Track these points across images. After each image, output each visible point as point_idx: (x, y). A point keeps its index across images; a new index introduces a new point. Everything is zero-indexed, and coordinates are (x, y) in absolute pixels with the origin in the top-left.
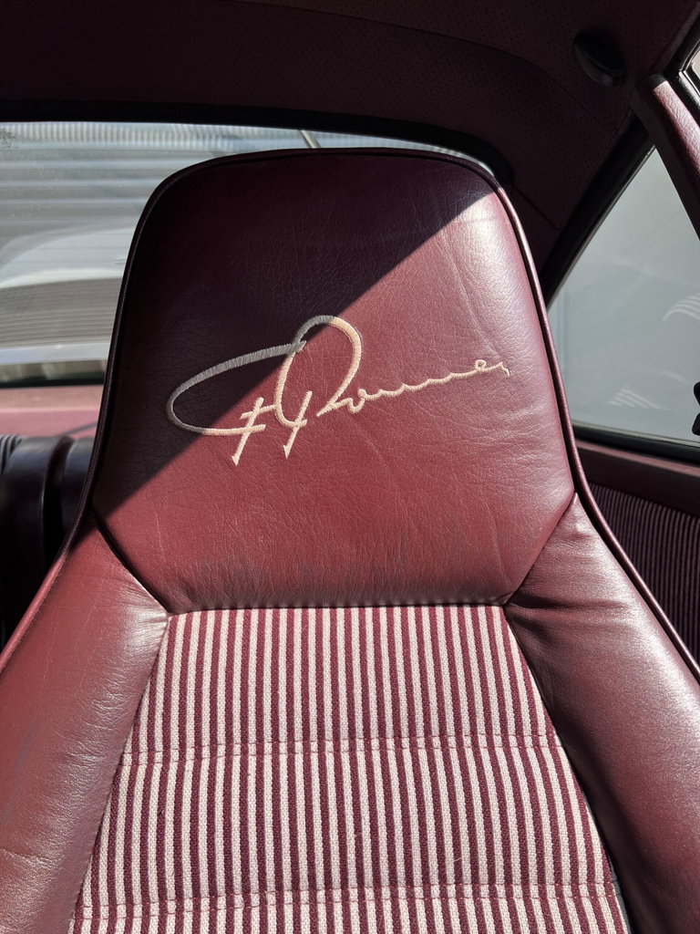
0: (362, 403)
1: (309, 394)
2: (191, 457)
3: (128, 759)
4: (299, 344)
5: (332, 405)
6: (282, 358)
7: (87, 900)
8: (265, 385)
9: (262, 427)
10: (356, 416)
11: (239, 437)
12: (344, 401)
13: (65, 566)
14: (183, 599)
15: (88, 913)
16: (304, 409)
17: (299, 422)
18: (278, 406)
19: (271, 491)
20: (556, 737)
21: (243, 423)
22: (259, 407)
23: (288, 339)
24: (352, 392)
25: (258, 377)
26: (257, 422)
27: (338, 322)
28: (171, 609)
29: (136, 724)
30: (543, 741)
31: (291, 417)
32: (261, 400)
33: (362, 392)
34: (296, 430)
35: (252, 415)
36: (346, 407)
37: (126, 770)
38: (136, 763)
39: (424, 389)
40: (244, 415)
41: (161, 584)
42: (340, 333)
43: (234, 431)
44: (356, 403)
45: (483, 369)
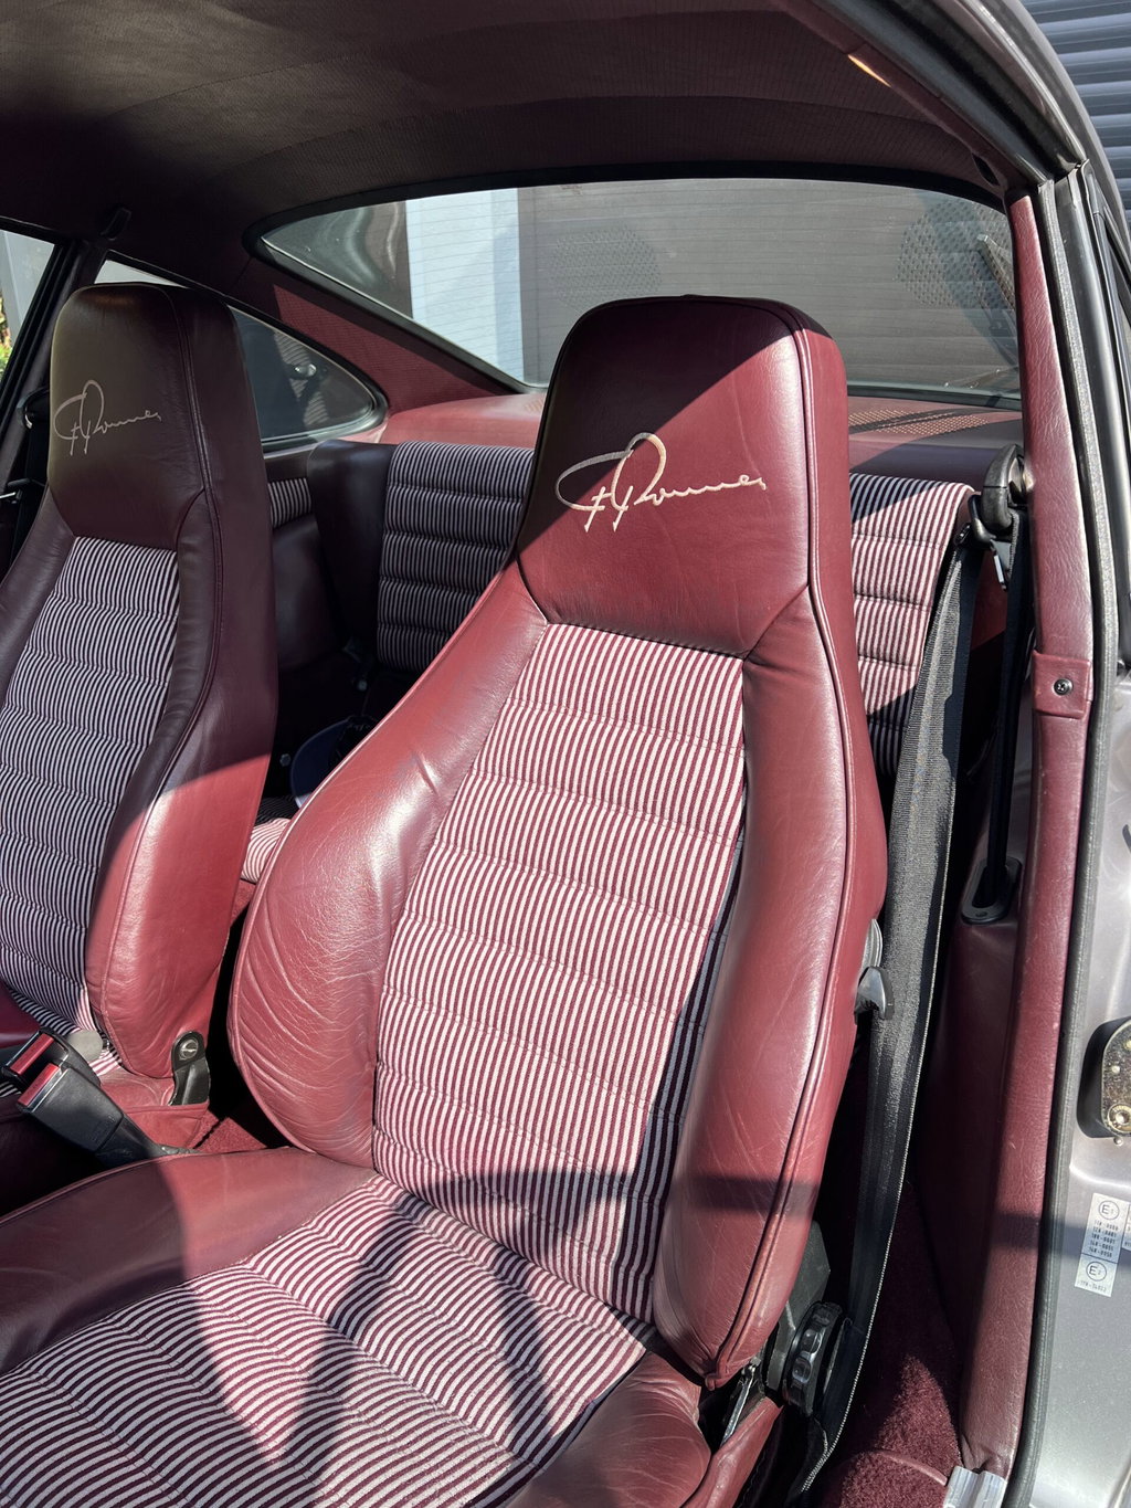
0: (661, 499)
1: (631, 488)
2: (564, 522)
3: (509, 700)
4: (629, 453)
5: (644, 498)
6: (619, 460)
7: (476, 766)
8: (607, 478)
9: (603, 507)
10: (656, 507)
11: (590, 512)
12: (651, 496)
13: (499, 583)
14: (555, 614)
15: (474, 772)
16: (627, 499)
17: (624, 508)
18: (612, 494)
19: (604, 553)
20: (742, 751)
21: (592, 504)
22: (602, 494)
23: (623, 448)
24: (656, 490)
25: (601, 473)
26: (600, 504)
27: (654, 438)
28: (550, 621)
29: (517, 683)
30: (733, 751)
31: (620, 504)
32: (603, 489)
33: (663, 490)
34: (621, 513)
35: (598, 499)
36: (651, 501)
37: (507, 707)
38: (512, 704)
39: (702, 493)
40: (594, 498)
41: (543, 603)
42: (654, 448)
43: (588, 508)
44: (658, 499)
45: (747, 483)
